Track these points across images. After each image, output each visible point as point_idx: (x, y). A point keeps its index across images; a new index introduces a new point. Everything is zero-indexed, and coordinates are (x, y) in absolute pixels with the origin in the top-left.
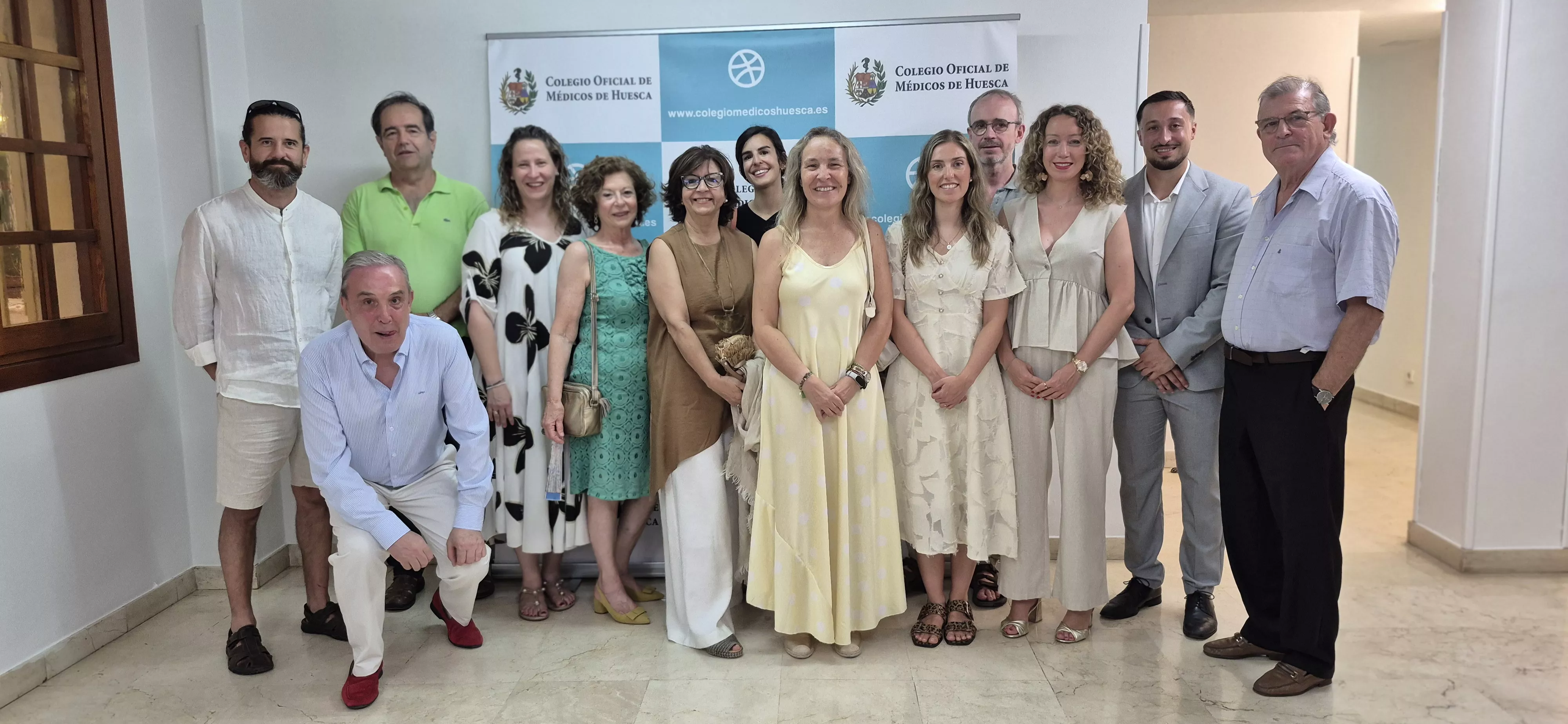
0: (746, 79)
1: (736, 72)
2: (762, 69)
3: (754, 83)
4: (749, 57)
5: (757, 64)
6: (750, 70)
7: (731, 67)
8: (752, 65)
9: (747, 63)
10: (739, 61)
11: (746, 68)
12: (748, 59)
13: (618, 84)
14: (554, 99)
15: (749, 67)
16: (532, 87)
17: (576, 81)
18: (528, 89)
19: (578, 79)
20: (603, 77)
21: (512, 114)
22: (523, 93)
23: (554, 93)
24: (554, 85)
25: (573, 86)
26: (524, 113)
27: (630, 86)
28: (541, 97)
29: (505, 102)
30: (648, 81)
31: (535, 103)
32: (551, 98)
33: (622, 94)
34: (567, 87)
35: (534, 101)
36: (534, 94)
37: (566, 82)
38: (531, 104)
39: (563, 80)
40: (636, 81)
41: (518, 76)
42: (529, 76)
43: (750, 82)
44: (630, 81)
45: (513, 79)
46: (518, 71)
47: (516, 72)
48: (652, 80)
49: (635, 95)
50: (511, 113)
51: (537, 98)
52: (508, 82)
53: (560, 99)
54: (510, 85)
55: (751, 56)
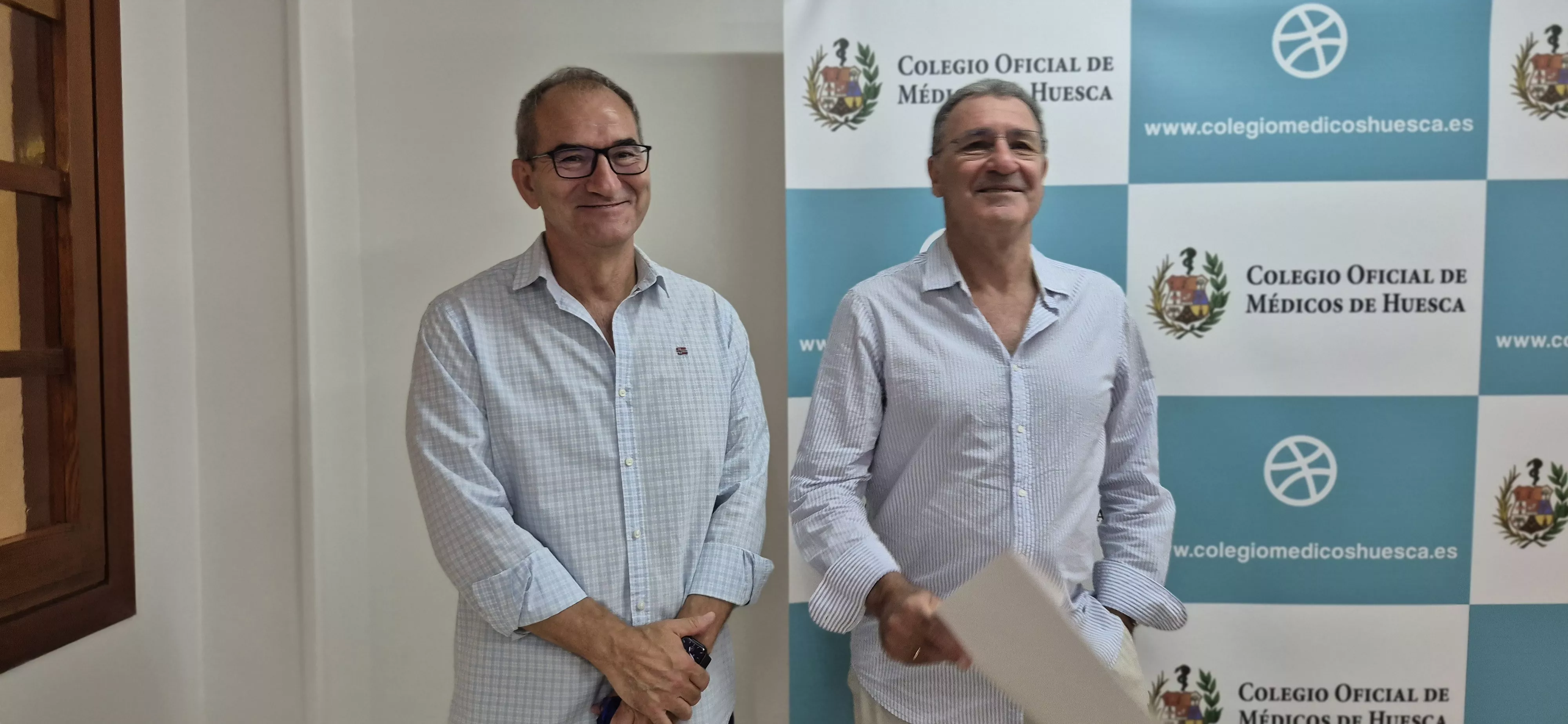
0: (1308, 61)
1: (1287, 48)
2: (1342, 42)
3: (1324, 69)
4: (1317, 18)
5: (1332, 31)
6: (1317, 44)
7: (1278, 37)
8: (1321, 35)
9: (1312, 31)
10: (1295, 25)
11: (1308, 39)
12: (1316, 23)
13: (1044, 71)
14: (914, 101)
15: (1315, 38)
16: (871, 78)
17: (960, 65)
18: (862, 81)
19: (963, 61)
20: (1013, 57)
21: (827, 129)
22: (852, 88)
23: (914, 88)
24: (914, 73)
25: (953, 73)
26: (853, 128)
27: (1069, 75)
28: (888, 97)
29: (815, 105)
30: (1105, 64)
31: (875, 108)
32: (907, 98)
33: (1051, 90)
34: (941, 77)
35: (873, 104)
36: (873, 92)
37: (938, 67)
38: (866, 111)
39: (932, 63)
40: (1082, 63)
41: (841, 54)
42: (865, 56)
43: (1315, 67)
44: (1068, 65)
45: (832, 61)
46: (843, 44)
47: (838, 47)
48: (1115, 63)
49: (1078, 92)
50: (827, 126)
51: (880, 98)
52: (822, 66)
53: (926, 100)
54: (827, 72)
55: (1322, 17)
